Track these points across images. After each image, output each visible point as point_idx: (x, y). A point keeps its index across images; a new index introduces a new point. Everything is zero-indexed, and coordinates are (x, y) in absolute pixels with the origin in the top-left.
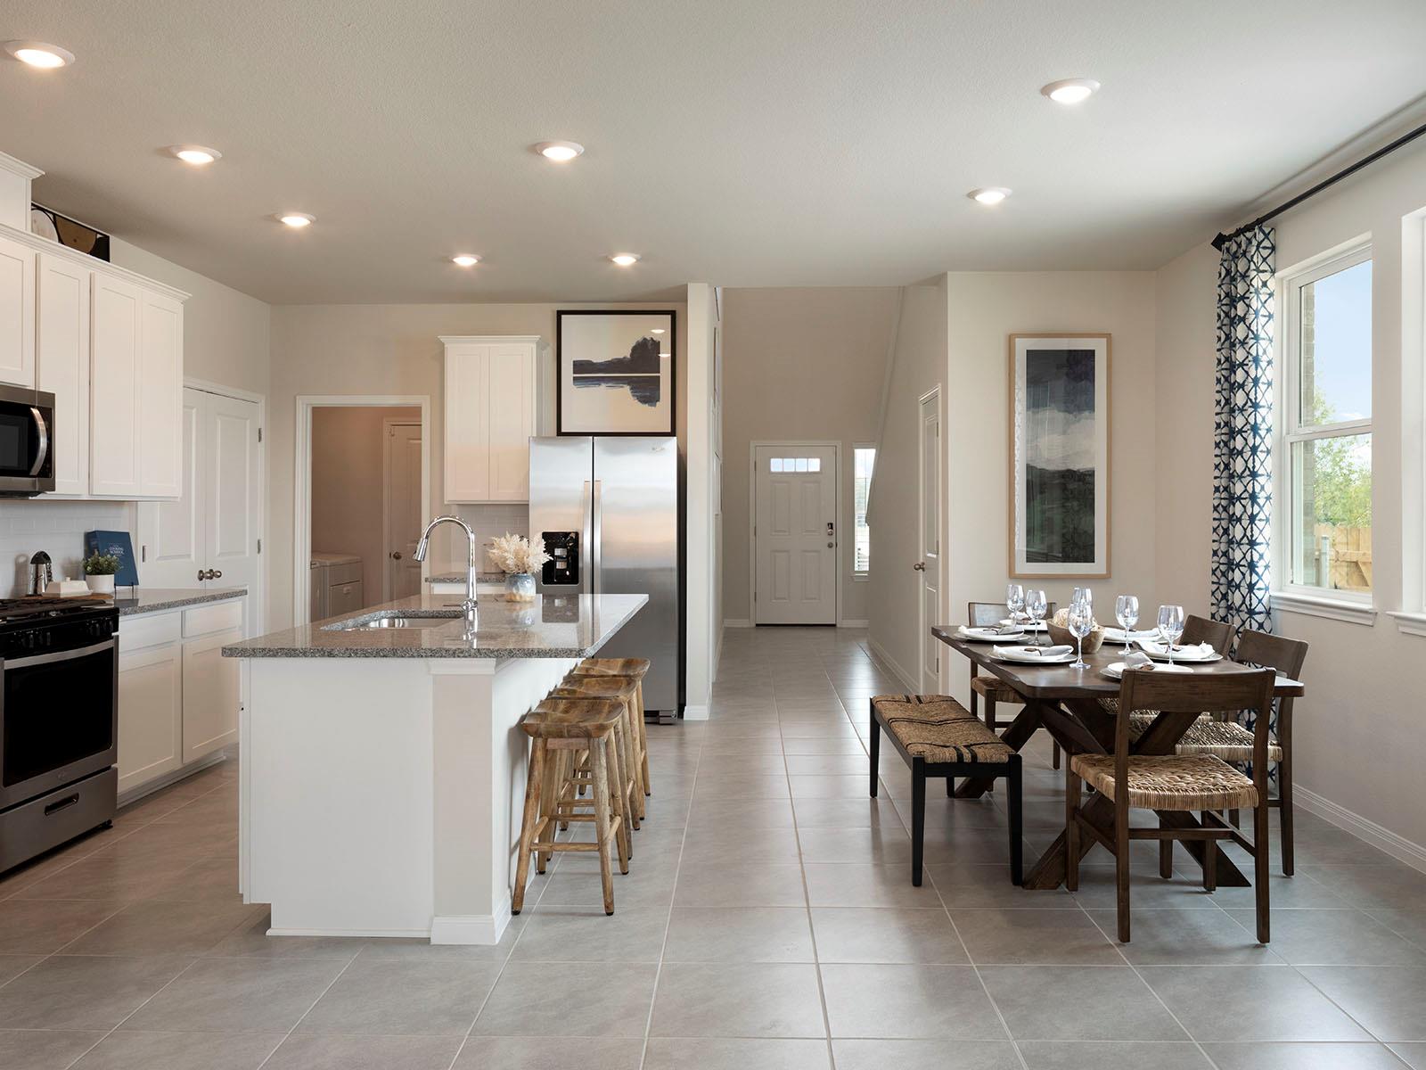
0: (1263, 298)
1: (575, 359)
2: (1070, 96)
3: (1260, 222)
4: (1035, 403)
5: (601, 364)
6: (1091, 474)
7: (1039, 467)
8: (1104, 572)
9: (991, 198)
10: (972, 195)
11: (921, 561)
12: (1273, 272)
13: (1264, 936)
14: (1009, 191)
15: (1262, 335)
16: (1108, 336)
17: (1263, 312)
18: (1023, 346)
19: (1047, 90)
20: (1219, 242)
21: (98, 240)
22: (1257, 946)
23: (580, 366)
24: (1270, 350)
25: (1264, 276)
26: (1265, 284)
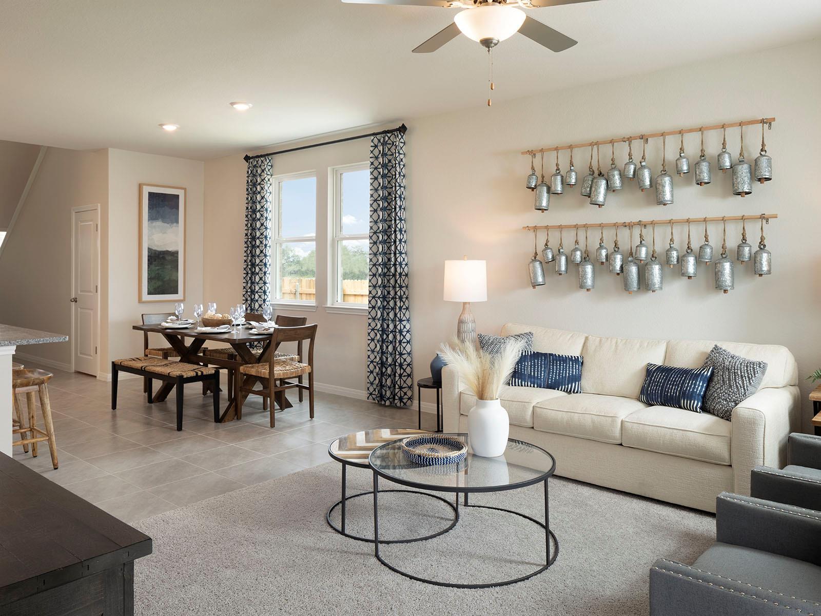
0: (269, 185)
2: (241, 107)
3: (268, 155)
4: (152, 218)
6: (177, 253)
7: (154, 249)
8: (182, 298)
9: (170, 128)
10: (161, 125)
11: (73, 296)
12: (272, 176)
13: (312, 416)
14: (178, 126)
15: (268, 200)
16: (185, 189)
17: (268, 191)
18: (146, 190)
19: (232, 104)
20: (247, 158)
22: (311, 420)
24: (270, 206)
25: (269, 177)
26: (269, 180)
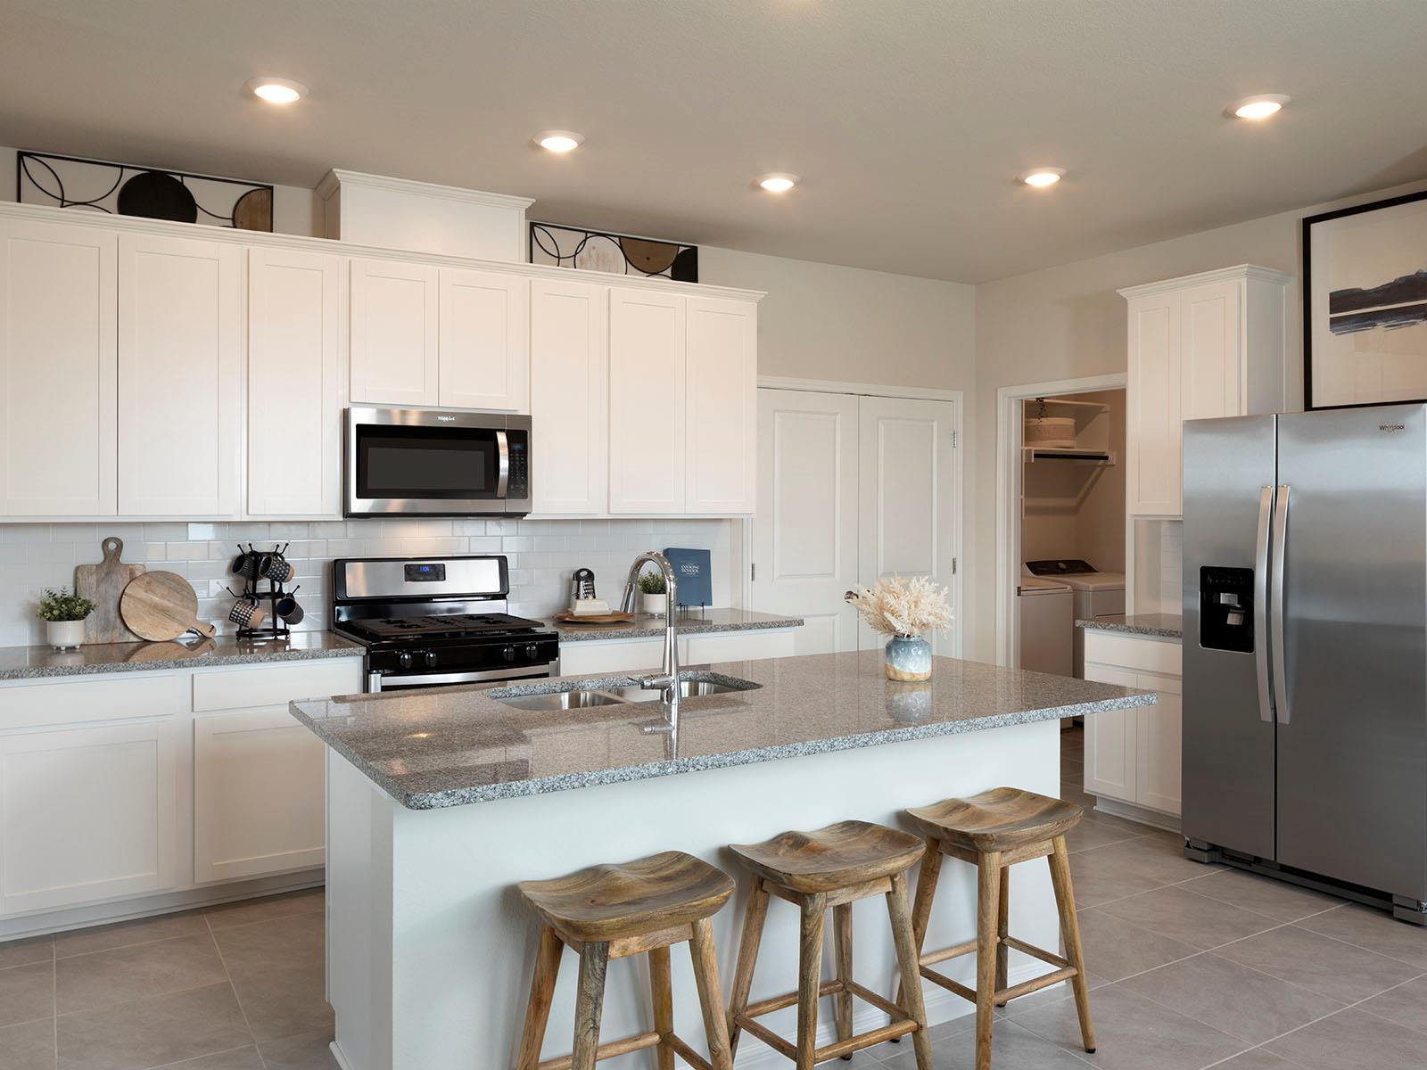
1: (1332, 291)
5: (1377, 291)
21: (680, 256)
23: (1340, 301)
